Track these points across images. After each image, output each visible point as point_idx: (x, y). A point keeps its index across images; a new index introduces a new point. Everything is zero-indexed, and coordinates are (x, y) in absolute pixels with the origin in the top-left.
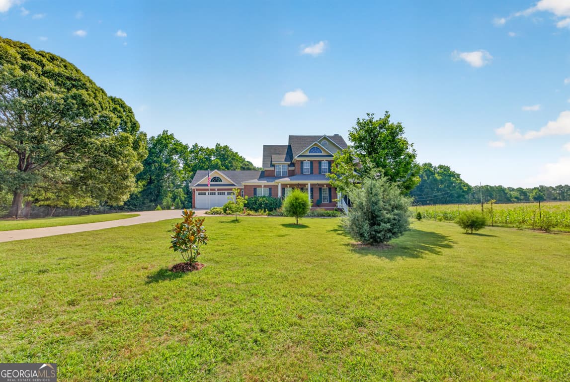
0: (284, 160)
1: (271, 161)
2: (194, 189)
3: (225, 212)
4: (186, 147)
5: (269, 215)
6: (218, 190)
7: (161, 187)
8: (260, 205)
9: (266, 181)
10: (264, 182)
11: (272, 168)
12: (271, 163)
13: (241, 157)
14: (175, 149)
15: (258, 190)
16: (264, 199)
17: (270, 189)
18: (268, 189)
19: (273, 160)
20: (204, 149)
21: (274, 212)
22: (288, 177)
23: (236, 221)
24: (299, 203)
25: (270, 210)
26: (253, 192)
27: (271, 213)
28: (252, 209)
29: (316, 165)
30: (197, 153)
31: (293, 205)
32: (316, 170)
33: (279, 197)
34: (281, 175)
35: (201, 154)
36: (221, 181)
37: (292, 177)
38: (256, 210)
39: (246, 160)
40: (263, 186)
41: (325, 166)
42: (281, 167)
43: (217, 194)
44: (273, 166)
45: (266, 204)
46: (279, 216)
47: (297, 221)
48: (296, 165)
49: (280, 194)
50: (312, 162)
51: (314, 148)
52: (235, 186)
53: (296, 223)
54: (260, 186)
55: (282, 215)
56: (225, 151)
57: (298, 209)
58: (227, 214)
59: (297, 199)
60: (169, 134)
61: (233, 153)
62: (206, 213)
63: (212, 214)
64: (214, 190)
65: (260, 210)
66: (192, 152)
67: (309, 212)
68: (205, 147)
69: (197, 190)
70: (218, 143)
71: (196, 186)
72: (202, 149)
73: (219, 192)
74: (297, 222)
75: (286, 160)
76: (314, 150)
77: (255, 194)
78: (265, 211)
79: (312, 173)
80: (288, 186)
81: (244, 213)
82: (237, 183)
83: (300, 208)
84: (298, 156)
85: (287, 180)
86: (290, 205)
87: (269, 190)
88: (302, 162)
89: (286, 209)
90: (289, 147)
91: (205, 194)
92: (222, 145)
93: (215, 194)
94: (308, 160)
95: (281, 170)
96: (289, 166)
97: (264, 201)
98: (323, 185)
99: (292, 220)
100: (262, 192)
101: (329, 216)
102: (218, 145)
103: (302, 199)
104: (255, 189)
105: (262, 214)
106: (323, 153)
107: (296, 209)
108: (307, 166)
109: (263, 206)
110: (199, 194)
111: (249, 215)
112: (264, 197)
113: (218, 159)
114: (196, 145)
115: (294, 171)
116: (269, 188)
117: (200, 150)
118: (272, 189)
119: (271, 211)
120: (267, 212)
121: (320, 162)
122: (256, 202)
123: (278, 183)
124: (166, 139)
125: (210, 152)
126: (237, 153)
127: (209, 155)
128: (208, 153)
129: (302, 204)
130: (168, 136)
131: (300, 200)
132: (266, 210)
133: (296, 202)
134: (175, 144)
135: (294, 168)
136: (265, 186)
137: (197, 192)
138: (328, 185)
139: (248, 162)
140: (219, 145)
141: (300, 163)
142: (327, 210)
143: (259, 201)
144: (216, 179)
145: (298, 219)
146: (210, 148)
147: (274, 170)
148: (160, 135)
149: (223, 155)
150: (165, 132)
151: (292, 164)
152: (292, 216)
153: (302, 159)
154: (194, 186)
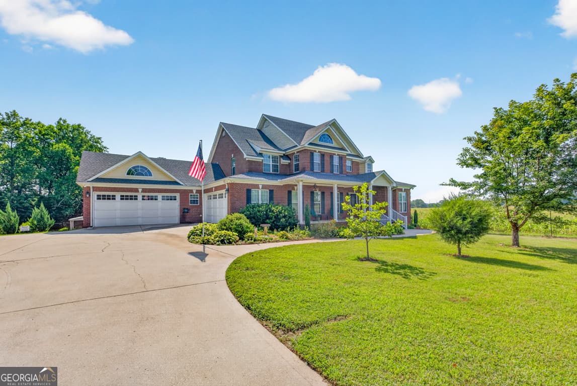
2: (89, 188)
6: (144, 190)
10: (262, 180)
12: (255, 151)
15: (254, 192)
19: (253, 147)
26: (245, 196)
29: (327, 158)
32: (327, 167)
34: (271, 172)
36: (151, 175)
40: (261, 187)
41: (336, 162)
42: (270, 158)
43: (140, 198)
44: (261, 155)
47: (460, 250)
50: (323, 155)
51: (325, 135)
52: (177, 184)
54: (257, 186)
64: (136, 190)
69: (95, 189)
71: (92, 181)
73: (146, 194)
76: (324, 138)
77: (249, 198)
79: (323, 170)
81: (266, 235)
82: (182, 180)
84: (308, 143)
87: (270, 193)
88: (312, 153)
90: (259, 131)
91: (114, 198)
93: (136, 198)
94: (318, 152)
95: (271, 163)
96: (282, 157)
100: (260, 197)
104: (249, 192)
106: (334, 145)
108: (317, 159)
110: (99, 197)
112: (262, 204)
115: (287, 166)
116: (270, 190)
118: (275, 191)
121: (331, 156)
135: (289, 161)
136: (264, 187)
137: (94, 195)
141: (309, 154)
144: (139, 170)
147: (262, 162)
153: (312, 148)
154: (88, 180)
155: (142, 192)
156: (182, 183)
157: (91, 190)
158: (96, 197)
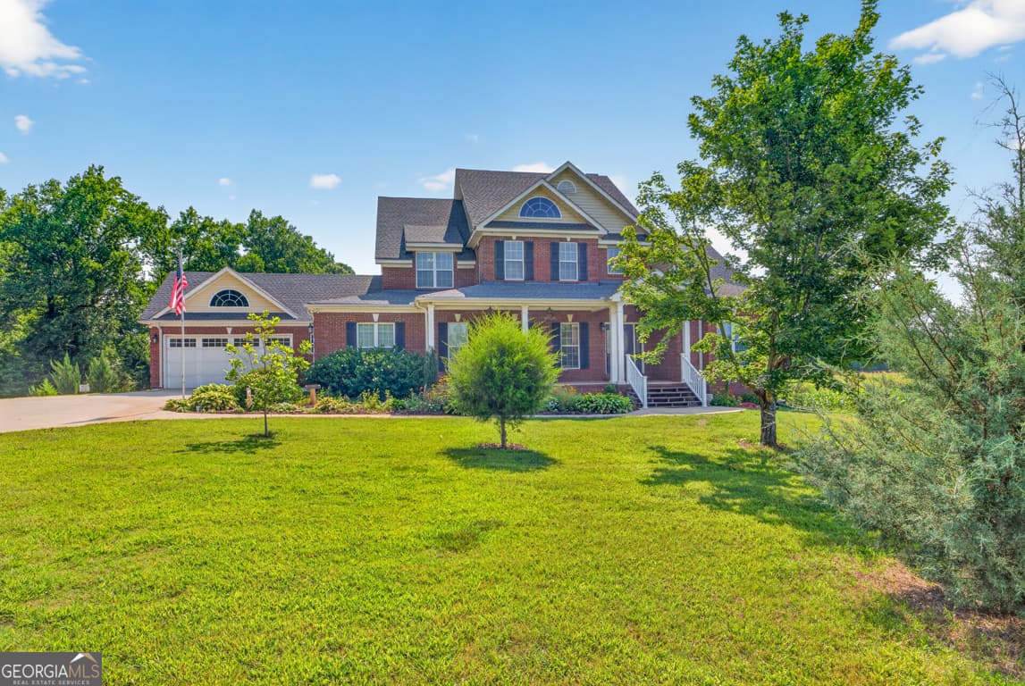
0: (441, 239)
1: (403, 241)
2: (156, 328)
3: (242, 402)
4: (160, 217)
5: (396, 409)
6: (236, 330)
7: (84, 327)
8: (368, 375)
9: (386, 302)
10: (379, 306)
11: (407, 263)
12: (403, 247)
13: (323, 251)
14: (125, 220)
15: (360, 328)
16: (381, 357)
17: (400, 327)
18: (394, 324)
19: (407, 239)
20: (213, 226)
21: (413, 401)
22: (455, 288)
23: (264, 439)
24: (515, 369)
25: (401, 393)
26: (344, 335)
27: (405, 402)
28: (339, 389)
29: (542, 253)
30: (195, 236)
31: (490, 375)
32: (542, 269)
33: (428, 350)
34: (435, 286)
35: (207, 239)
36: (246, 304)
37: (470, 289)
38: (354, 395)
39: (337, 260)
40: (376, 317)
41: (569, 255)
42: (434, 260)
43: (230, 342)
44: (410, 255)
45: (387, 373)
46: (430, 412)
47: (504, 434)
48: (480, 254)
49: (431, 341)
50: (529, 245)
51: (537, 200)
52: (291, 318)
53: (497, 440)
54: (368, 317)
55: (440, 410)
56: (275, 232)
57: (511, 390)
58: (249, 410)
59: (504, 351)
60: (106, 177)
61: (298, 236)
62: (170, 407)
63: (193, 409)
64: (223, 330)
65: (365, 394)
66: (177, 231)
67: (548, 399)
68: (217, 219)
69: (166, 330)
70: (257, 210)
72: (207, 225)
73: (240, 336)
74: (504, 440)
75: (448, 239)
76: (534, 208)
77: (351, 339)
78: (382, 398)
79: (530, 277)
80: (458, 317)
81: (312, 404)
82: (295, 311)
83: (517, 387)
84: (485, 223)
85: (454, 298)
86: (476, 377)
88: (499, 244)
89: (461, 390)
90: (458, 204)
91: (193, 343)
92: (268, 215)
93: (224, 345)
94: (518, 238)
95: (435, 270)
96: (458, 256)
97: (378, 365)
98: (562, 315)
99: (484, 431)
100: (375, 336)
101: (595, 410)
102: (255, 216)
103: (523, 350)
104: (351, 327)
105: (373, 407)
106: (564, 218)
107: (501, 391)
108: (514, 254)
109: (375, 379)
110: (173, 343)
111: (325, 410)
112: (381, 350)
113: (256, 252)
114: (191, 213)
115: (473, 271)
116: (397, 324)
117: (203, 228)
118: (406, 329)
119: (400, 397)
120: (390, 400)
121: (554, 246)
122: (352, 368)
123: (425, 305)
124: (94, 191)
125: (231, 236)
126: (309, 238)
127: (232, 241)
128: (228, 237)
129: (526, 370)
130: (100, 182)
131: (518, 357)
132: (387, 392)
133: (501, 364)
134: (123, 205)
135: (474, 263)
136: (384, 317)
137: (165, 340)
138: (577, 315)
139: (341, 265)
140: (259, 215)
141: (493, 246)
142: (584, 390)
143: (362, 363)
144: (229, 298)
145: (508, 428)
146: (234, 222)
147: (413, 269)
148: (78, 178)
149: (271, 244)
150: (95, 172)
151: (469, 253)
152: (484, 416)
153: (499, 232)
154: (155, 317)
155: (232, 333)
156: (295, 317)
157: (160, 331)
158: (169, 343)
